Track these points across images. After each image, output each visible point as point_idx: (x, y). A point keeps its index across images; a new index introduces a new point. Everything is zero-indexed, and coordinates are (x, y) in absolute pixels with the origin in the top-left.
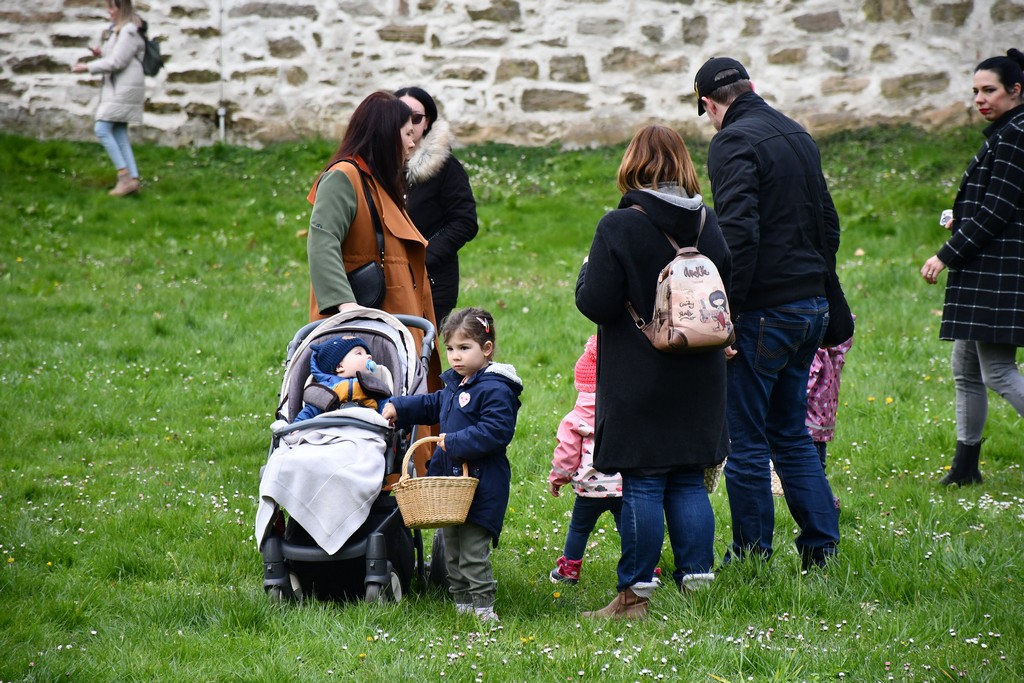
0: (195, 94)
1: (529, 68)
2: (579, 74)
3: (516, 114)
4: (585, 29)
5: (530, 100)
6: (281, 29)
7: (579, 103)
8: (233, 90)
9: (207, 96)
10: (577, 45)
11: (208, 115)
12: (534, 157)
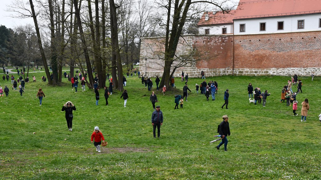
0: (288, 74)
1: (307, 73)
2: (310, 73)
3: (306, 75)
4: (310, 70)
5: (307, 74)
6: (293, 71)
7: (310, 74)
8: (290, 74)
9: (289, 74)
10: (309, 71)
11: (289, 75)
12: (307, 77)
